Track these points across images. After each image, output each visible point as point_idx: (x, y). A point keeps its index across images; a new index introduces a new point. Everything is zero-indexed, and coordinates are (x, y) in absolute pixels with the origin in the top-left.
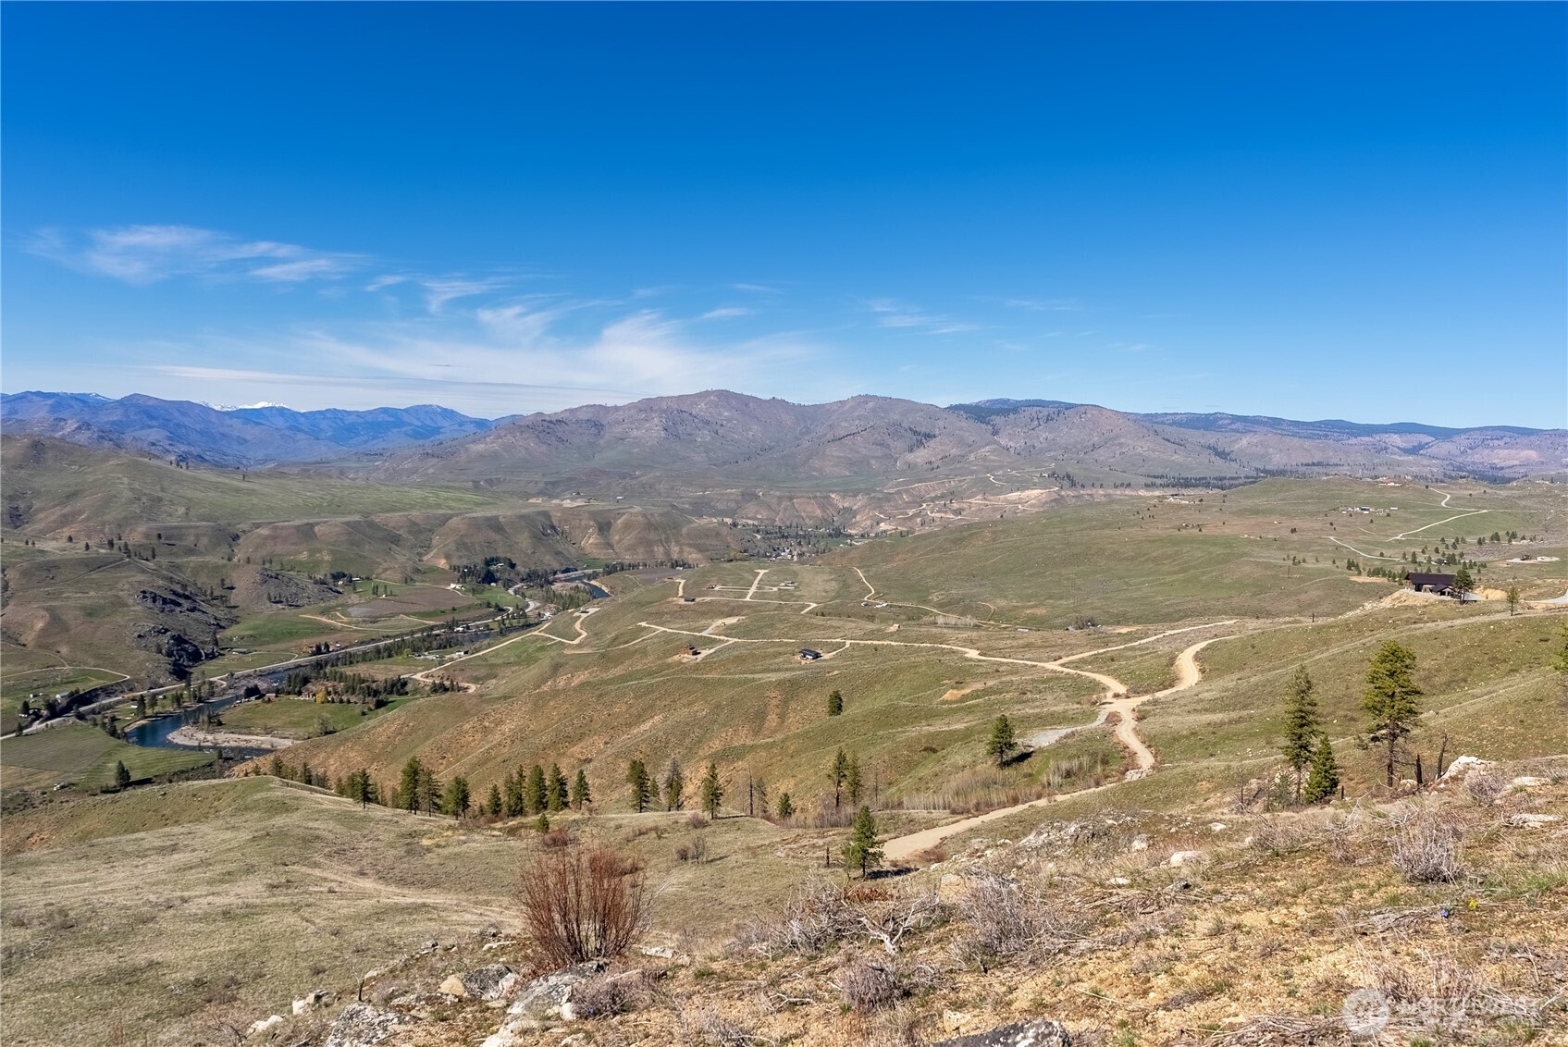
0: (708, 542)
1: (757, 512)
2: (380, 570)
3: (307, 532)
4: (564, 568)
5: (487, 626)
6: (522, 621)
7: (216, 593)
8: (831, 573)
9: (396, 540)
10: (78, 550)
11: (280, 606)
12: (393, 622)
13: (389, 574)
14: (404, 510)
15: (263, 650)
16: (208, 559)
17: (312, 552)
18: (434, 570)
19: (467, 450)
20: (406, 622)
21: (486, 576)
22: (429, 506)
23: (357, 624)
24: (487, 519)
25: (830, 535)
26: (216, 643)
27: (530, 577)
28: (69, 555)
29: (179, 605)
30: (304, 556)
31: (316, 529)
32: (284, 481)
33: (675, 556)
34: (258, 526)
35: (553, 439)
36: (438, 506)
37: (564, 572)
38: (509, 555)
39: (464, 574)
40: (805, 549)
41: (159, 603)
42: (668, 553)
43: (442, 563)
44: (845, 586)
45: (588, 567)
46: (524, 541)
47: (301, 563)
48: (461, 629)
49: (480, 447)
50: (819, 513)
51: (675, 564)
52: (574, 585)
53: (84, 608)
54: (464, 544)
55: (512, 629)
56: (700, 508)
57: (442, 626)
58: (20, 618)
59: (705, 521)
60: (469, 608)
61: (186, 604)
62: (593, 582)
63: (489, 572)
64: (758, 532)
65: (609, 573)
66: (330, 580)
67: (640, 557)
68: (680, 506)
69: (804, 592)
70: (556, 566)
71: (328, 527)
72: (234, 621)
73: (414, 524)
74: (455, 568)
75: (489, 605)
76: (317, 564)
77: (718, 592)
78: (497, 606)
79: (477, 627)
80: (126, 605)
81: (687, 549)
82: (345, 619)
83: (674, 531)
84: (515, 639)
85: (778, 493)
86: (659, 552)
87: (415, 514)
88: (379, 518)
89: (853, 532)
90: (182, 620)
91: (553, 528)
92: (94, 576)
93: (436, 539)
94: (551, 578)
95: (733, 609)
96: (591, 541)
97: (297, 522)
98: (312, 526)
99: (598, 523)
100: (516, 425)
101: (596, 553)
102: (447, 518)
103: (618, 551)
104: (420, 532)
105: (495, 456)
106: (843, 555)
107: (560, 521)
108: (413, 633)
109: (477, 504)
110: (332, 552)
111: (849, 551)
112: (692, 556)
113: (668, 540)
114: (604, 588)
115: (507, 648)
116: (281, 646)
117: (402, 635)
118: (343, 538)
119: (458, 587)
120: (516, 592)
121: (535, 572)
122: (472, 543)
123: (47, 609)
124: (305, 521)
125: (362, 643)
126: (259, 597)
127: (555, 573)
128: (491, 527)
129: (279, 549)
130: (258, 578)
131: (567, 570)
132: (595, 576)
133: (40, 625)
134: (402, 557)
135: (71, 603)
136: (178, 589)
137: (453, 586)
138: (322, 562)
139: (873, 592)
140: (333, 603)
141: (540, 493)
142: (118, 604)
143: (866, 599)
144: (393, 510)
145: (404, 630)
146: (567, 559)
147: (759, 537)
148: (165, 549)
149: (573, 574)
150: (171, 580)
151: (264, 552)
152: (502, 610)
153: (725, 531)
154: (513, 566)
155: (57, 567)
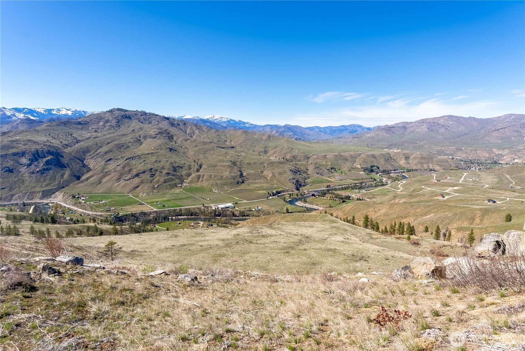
0: (443, 164)
1: (461, 155)
2: (343, 167)
3: (325, 157)
4: (394, 169)
5: (371, 184)
6: (382, 183)
7: (305, 171)
8: (494, 176)
9: (347, 160)
10: (277, 160)
11: (319, 175)
12: (346, 181)
13: (345, 169)
14: (349, 152)
15: (315, 185)
16: (303, 163)
17: (326, 162)
18: (357, 168)
19: (365, 136)
20: (349, 181)
21: (371, 170)
22: (356, 151)
23: (337, 181)
24: (372, 155)
25: (492, 163)
26: (305, 183)
27: (384, 171)
28: (276, 160)
29: (297, 173)
30: (324, 163)
31: (327, 156)
32: (319, 144)
33: (431, 168)
34: (314, 155)
35: (391, 132)
36: (358, 151)
37: (394, 171)
38: (377, 165)
39: (365, 170)
40: (481, 167)
41: (293, 172)
42: (428, 167)
43: (359, 166)
44: (501, 180)
45: (401, 169)
46: (382, 161)
47: (323, 165)
48: (364, 184)
49: (369, 135)
50: (487, 155)
51: (431, 170)
52: (397, 174)
53: (278, 172)
54: (365, 161)
55: (378, 186)
56: (440, 153)
57: (359, 183)
58: (267, 174)
59: (442, 157)
60: (366, 179)
61: (299, 173)
62: (403, 174)
63: (372, 169)
64: (462, 161)
65: (408, 172)
66: (330, 169)
67: (419, 167)
68: (433, 152)
69: (483, 181)
70: (391, 169)
71: (330, 156)
72: (309, 178)
73: (351, 155)
74: (362, 168)
75: (372, 178)
76: (327, 165)
77: (449, 179)
78: (374, 179)
79: (369, 184)
80: (286, 172)
81: (435, 166)
82: (334, 179)
83: (431, 160)
84: (381, 188)
85: (470, 149)
86: (425, 166)
87: (352, 153)
88: (342, 154)
89: (502, 162)
90: (298, 176)
91: (391, 158)
92: (280, 165)
93: (357, 160)
94: (390, 172)
95: (455, 185)
96: (403, 162)
97: (323, 154)
98: (326, 155)
99: (405, 157)
100: (379, 128)
101: (404, 165)
102: (360, 154)
103: (411, 165)
104: (353, 158)
105: (373, 137)
106: (499, 170)
107: (393, 156)
108: (351, 184)
109: (369, 151)
110: (331, 162)
111: (501, 169)
112: (437, 168)
113: (429, 163)
114: (406, 176)
115: (378, 190)
116: (319, 185)
117: (348, 184)
118: (334, 159)
119: (363, 173)
120: (380, 175)
121: (385, 170)
122: (367, 161)
123: (272, 172)
124: (324, 154)
125: (338, 186)
126: (314, 172)
127: (391, 171)
128: (373, 157)
129: (319, 161)
130: (314, 168)
131: (395, 170)
132: (404, 172)
133: (271, 176)
134: (348, 164)
135: (276, 171)
136: (297, 169)
137: (362, 172)
138: (328, 164)
139: (514, 183)
140: (331, 175)
141: (387, 148)
142: (285, 172)
143: (511, 185)
144: (346, 152)
145: (349, 183)
146: (395, 167)
147: (462, 163)
148: (294, 160)
149: (396, 171)
150: (296, 167)
151: (315, 162)
152: (375, 180)
153: (450, 160)
154: (379, 168)
155: (274, 163)
